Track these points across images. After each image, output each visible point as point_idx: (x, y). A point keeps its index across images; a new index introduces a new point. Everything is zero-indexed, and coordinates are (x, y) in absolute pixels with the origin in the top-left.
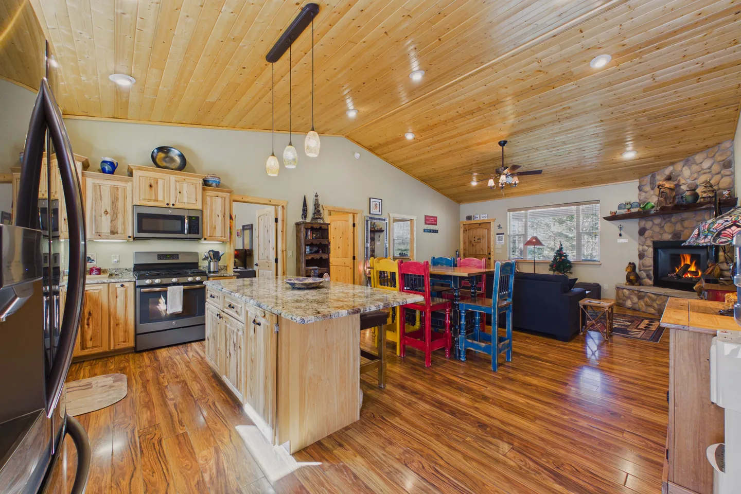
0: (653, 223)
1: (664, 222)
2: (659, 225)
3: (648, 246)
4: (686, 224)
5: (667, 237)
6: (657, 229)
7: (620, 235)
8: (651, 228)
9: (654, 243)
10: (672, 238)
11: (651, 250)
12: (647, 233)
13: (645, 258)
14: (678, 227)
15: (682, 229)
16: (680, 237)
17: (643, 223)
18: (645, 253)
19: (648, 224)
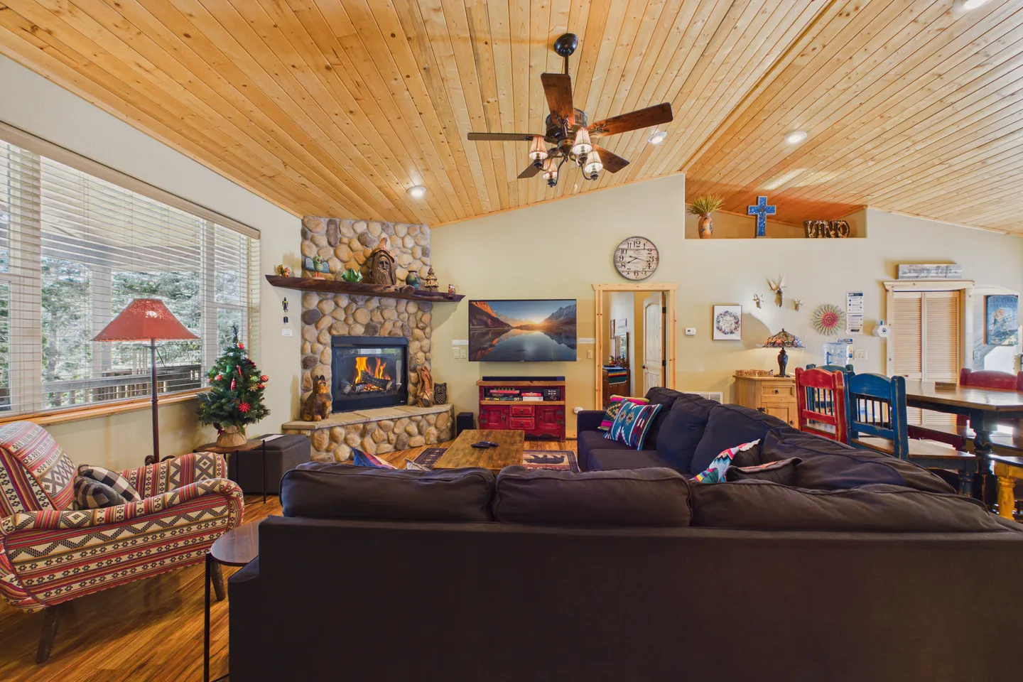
0: (337, 304)
1: (354, 307)
2: (346, 310)
3: (325, 345)
4: (387, 314)
5: (359, 330)
6: (341, 315)
7: (286, 320)
8: (331, 313)
9: (334, 338)
10: (365, 332)
11: (329, 351)
12: (326, 322)
13: (319, 363)
14: (377, 318)
15: (382, 321)
16: (376, 332)
17: (314, 300)
18: (318, 356)
19: (328, 306)
